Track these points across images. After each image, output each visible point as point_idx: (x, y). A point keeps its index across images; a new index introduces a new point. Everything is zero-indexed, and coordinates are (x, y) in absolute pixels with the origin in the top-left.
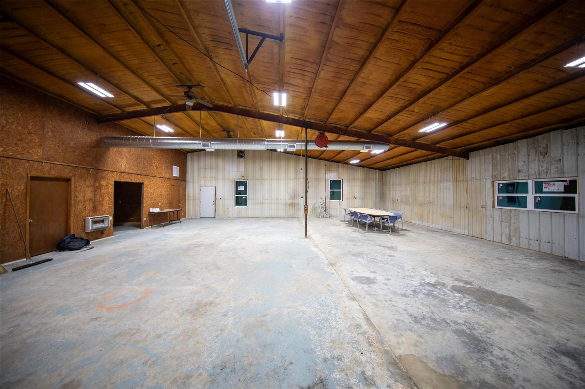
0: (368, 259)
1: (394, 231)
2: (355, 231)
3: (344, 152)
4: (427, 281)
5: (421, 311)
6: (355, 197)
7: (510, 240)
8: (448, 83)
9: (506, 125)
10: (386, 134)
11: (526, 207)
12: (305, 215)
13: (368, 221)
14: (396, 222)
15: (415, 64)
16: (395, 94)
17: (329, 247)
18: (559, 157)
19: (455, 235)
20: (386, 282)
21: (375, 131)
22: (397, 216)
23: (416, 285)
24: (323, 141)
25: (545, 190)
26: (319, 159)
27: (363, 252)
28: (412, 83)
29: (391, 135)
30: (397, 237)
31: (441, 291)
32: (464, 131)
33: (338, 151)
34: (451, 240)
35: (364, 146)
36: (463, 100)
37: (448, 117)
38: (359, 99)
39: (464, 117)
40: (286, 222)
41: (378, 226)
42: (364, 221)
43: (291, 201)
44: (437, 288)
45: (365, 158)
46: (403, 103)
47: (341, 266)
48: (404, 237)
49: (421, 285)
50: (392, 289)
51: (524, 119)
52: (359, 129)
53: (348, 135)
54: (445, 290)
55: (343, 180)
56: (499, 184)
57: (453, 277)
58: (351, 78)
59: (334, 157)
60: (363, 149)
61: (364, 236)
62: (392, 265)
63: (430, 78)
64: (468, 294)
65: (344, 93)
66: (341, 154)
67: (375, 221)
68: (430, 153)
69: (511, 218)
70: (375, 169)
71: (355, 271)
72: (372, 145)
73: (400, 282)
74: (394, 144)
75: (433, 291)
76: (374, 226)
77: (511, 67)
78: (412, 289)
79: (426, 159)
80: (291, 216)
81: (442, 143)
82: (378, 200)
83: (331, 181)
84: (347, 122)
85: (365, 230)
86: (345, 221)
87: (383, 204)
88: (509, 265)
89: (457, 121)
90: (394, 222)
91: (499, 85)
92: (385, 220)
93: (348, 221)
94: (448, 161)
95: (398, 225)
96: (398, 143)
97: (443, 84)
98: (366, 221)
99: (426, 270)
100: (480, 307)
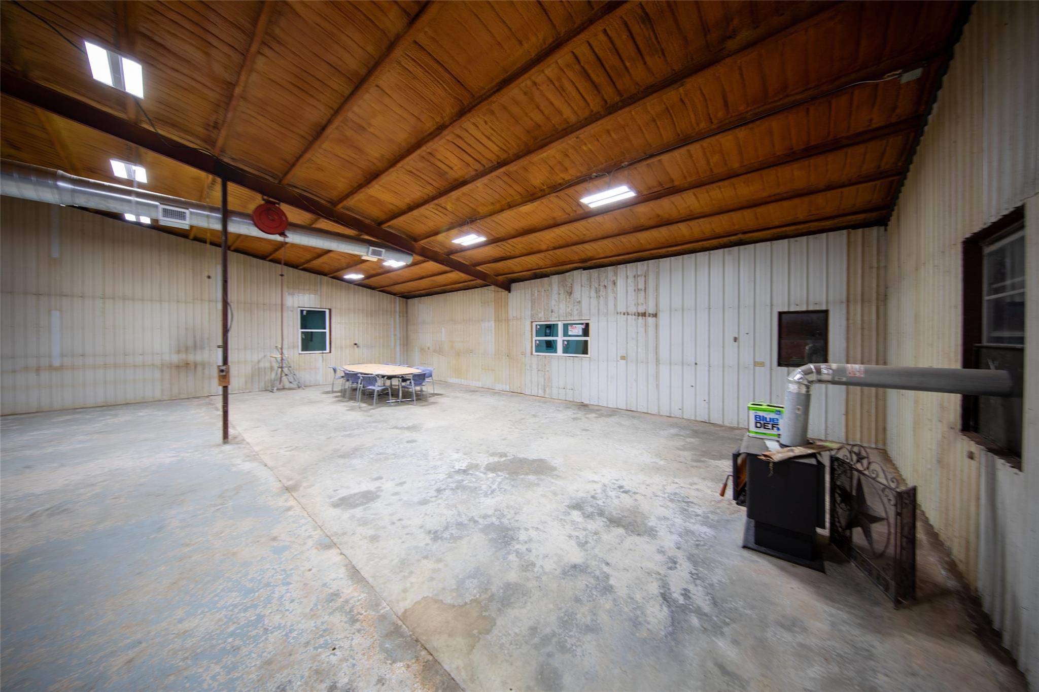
0: (371, 456)
1: (420, 398)
2: (352, 409)
3: (331, 255)
4: (457, 468)
5: (444, 518)
6: (356, 344)
7: (545, 391)
8: (485, 180)
9: (542, 255)
10: (407, 235)
11: (556, 353)
12: (220, 389)
13: (377, 387)
14: (424, 384)
15: (443, 130)
16: (417, 170)
17: (287, 453)
18: (579, 299)
19: (496, 393)
20: (398, 489)
21: (389, 227)
22: (425, 374)
23: (441, 478)
24: (273, 220)
25: (570, 333)
26: (271, 261)
27: (363, 445)
28: (441, 161)
29: (416, 240)
30: (424, 407)
31: (473, 476)
32: (504, 253)
33: (317, 251)
34: (491, 400)
35: (369, 248)
36: (502, 210)
37: (488, 231)
38: (354, 155)
39: (504, 235)
40: (160, 413)
41: (395, 394)
42: (370, 387)
43: (183, 356)
44: (468, 474)
45: (374, 272)
46: (429, 190)
47: (310, 487)
48: (433, 406)
49: (450, 476)
50: (405, 499)
51: (555, 251)
52: (361, 216)
53: (335, 221)
54: (477, 473)
55: (330, 310)
56: (536, 325)
57: (488, 452)
58: (336, 106)
59: (308, 261)
60: (367, 254)
61: (369, 416)
62: (411, 456)
63: (464, 163)
64: (501, 471)
65: (319, 131)
66: (325, 258)
67: (391, 385)
68: (471, 278)
69: (545, 365)
70: (394, 294)
71: (342, 487)
72: (383, 250)
73: (420, 482)
74: (421, 255)
75: (463, 481)
76: (388, 395)
77: (544, 185)
78: (435, 487)
79: (466, 286)
80: (182, 396)
81: (483, 266)
82: (398, 349)
83: (302, 311)
84: (334, 194)
85: (372, 404)
86: (333, 392)
87: (407, 356)
88: (542, 422)
89: (498, 238)
90: (420, 384)
91: (535, 204)
92: (408, 382)
93: (341, 391)
94: (490, 293)
95: (427, 388)
96: (428, 255)
97: (479, 178)
98: (374, 388)
99: (458, 451)
100: (512, 483)
